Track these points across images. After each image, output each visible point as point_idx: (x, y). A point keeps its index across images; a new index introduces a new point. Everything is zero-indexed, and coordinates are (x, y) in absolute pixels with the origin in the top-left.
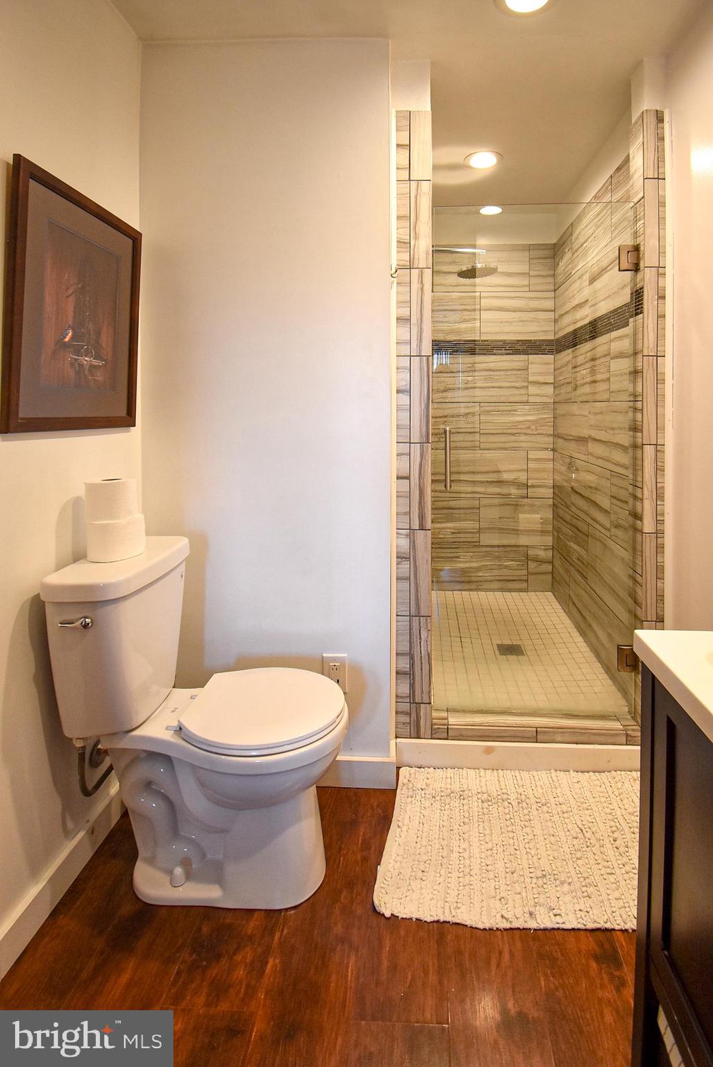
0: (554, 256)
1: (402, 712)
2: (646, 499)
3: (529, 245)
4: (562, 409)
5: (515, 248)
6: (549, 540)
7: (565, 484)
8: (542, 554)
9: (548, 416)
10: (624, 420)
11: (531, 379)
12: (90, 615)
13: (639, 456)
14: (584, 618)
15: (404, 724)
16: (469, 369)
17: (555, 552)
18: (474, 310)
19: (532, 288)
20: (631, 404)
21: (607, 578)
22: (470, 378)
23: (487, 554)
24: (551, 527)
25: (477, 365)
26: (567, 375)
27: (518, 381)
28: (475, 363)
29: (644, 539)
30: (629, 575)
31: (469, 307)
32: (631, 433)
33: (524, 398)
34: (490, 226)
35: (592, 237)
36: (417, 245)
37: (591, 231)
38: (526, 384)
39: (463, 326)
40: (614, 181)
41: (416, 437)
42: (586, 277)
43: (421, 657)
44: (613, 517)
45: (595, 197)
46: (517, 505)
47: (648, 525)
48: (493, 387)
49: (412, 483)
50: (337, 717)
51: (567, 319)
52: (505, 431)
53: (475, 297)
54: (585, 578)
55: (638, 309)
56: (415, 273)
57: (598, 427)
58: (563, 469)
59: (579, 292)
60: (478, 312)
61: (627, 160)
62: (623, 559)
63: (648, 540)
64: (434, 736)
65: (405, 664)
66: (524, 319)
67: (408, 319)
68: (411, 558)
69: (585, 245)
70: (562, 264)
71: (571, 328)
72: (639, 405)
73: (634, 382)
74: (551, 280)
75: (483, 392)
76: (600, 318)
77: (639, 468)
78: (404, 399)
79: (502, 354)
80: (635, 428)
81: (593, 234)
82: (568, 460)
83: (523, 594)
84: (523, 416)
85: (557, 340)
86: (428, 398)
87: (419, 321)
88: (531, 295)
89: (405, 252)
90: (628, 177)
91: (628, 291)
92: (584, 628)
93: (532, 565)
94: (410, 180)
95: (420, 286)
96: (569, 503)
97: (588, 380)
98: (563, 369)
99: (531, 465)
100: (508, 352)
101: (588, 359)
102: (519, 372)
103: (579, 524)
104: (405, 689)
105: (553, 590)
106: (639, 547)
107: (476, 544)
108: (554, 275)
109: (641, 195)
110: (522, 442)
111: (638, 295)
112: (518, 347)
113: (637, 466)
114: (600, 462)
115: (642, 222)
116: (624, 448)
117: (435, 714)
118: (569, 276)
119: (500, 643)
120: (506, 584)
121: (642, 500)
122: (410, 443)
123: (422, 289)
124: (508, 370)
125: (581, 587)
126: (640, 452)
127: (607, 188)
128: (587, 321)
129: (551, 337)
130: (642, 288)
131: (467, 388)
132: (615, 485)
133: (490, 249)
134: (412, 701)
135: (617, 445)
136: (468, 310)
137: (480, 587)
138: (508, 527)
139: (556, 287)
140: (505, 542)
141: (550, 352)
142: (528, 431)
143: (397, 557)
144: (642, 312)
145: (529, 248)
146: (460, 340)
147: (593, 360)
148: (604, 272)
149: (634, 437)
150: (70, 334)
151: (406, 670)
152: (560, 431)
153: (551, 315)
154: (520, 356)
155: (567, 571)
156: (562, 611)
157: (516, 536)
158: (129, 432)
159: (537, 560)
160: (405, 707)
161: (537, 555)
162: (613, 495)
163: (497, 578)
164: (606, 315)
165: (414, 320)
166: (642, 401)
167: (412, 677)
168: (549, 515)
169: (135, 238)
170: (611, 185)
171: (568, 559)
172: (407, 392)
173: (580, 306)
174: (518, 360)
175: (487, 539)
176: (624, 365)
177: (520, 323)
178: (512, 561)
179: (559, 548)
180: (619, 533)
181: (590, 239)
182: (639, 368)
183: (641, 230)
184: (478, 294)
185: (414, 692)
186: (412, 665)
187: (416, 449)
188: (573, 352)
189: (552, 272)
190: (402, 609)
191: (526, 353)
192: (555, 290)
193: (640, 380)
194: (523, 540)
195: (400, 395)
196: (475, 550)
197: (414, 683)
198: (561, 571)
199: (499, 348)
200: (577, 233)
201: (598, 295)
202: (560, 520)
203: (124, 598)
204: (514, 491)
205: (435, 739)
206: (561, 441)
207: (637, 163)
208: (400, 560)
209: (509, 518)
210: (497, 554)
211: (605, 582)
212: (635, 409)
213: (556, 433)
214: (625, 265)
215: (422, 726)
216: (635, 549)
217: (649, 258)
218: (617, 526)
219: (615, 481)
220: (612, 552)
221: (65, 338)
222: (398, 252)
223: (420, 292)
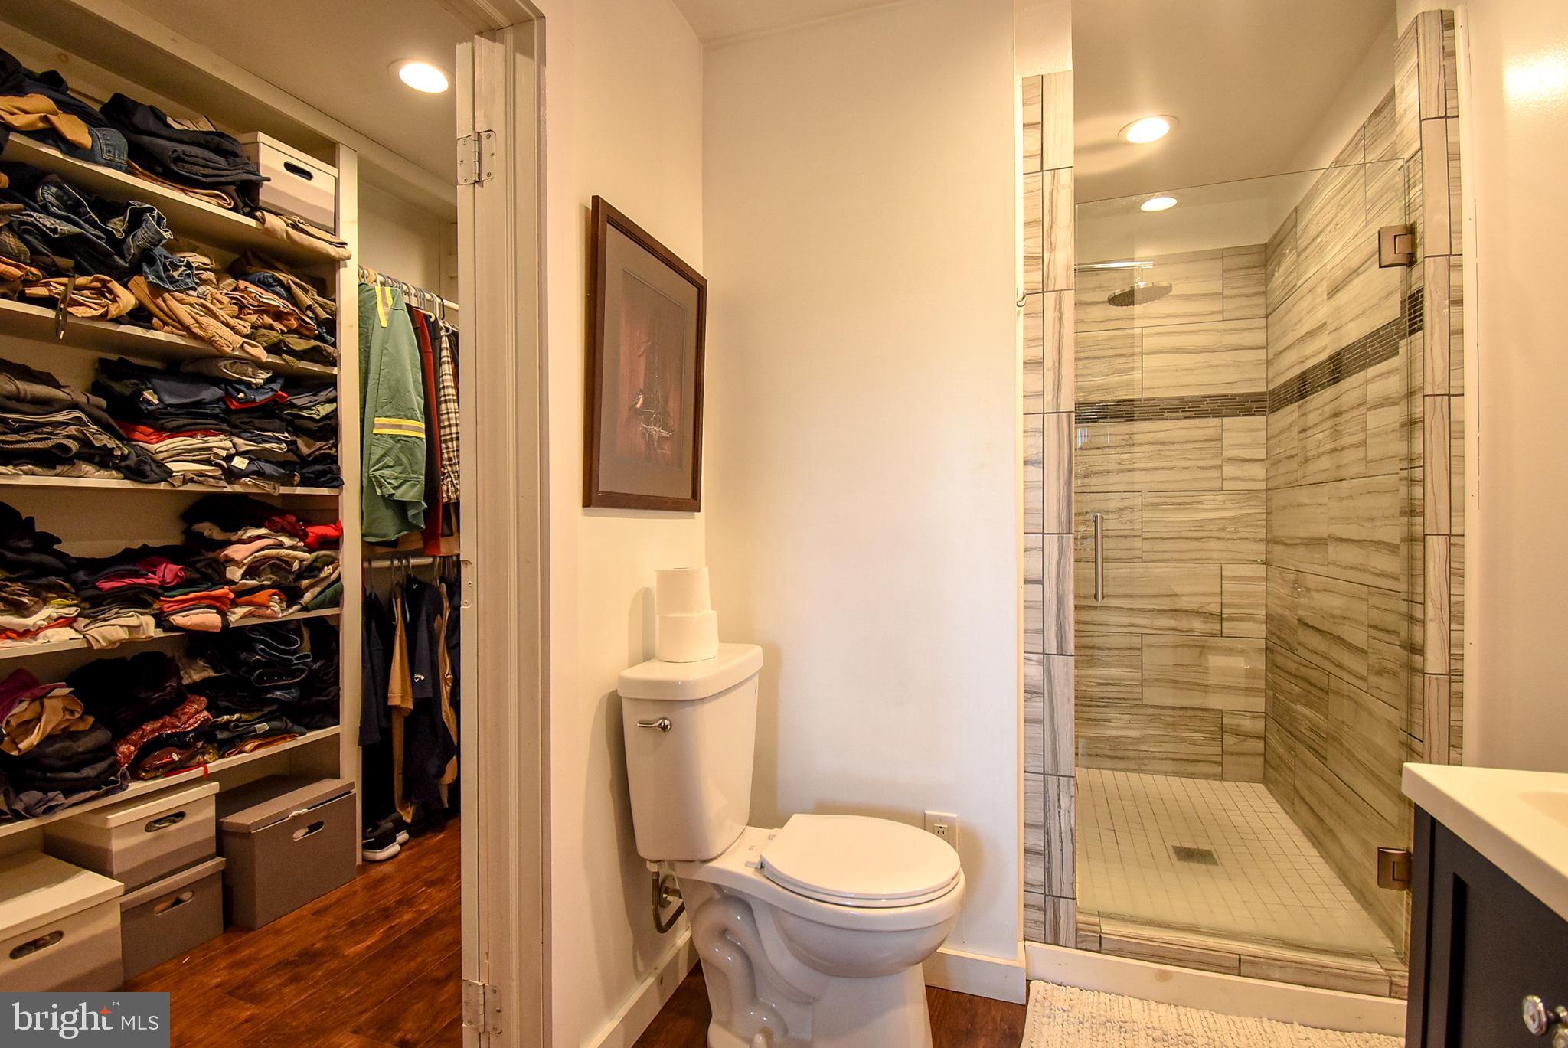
0: (1265, 265)
1: (1033, 906)
2: (1431, 620)
3: (1223, 250)
4: (1280, 499)
5: (1197, 257)
6: (1259, 704)
7: (1286, 613)
8: (1247, 724)
9: (1258, 510)
10: (1390, 503)
11: (1227, 454)
12: (667, 715)
13: (1419, 554)
14: (1320, 819)
15: (1036, 922)
16: (1123, 443)
17: (1271, 723)
18: (1132, 355)
19: (1227, 315)
20: (1405, 474)
21: (1363, 756)
22: (1125, 456)
23: (1152, 720)
24: (1264, 682)
25: (1136, 436)
26: (1290, 443)
27: (1204, 459)
28: (1133, 434)
29: (1427, 683)
30: (1400, 742)
31: (1124, 352)
32: (1405, 520)
33: (1216, 484)
34: (1158, 229)
35: (1332, 225)
36: (1052, 259)
37: (1330, 216)
38: (1219, 462)
39: (1116, 378)
40: (1369, 132)
41: (1052, 526)
42: (1323, 288)
43: (1061, 832)
44: (1373, 658)
45: (1336, 161)
46: (1203, 647)
47: (1434, 661)
48: (1163, 468)
49: (1047, 590)
50: (953, 879)
51: (1290, 357)
52: (1184, 534)
53: (1132, 336)
54: (1323, 758)
55: (1415, 323)
56: (1050, 298)
57: (1346, 520)
58: (1284, 591)
59: (1309, 312)
60: (1138, 359)
61: (1391, 97)
62: (1389, 723)
63: (1434, 684)
64: (1079, 945)
65: (1037, 841)
66: (1215, 363)
67: (1040, 363)
68: (1046, 695)
69: (1319, 240)
70: (1279, 275)
71: (1297, 371)
72: (1418, 473)
73: (1410, 440)
74: (1261, 300)
75: (1148, 477)
76: (1347, 349)
77: (1418, 572)
78: (1035, 473)
79: (1178, 419)
80: (1412, 511)
81: (1333, 219)
82: (1292, 577)
83: (1216, 784)
84: (1215, 510)
85: (1272, 393)
86: (1070, 472)
87: (1057, 364)
88: (1222, 326)
89: (1037, 270)
90: (1393, 122)
91: (1397, 299)
92: (1319, 835)
93: (1230, 740)
94: (1042, 170)
95: (1058, 314)
96: (1294, 644)
97: (1328, 447)
98: (1283, 436)
99: (1228, 587)
100: (1187, 414)
101: (1326, 415)
102: (1207, 445)
103: (1313, 675)
104: (1037, 874)
105: (1265, 781)
106: (1418, 696)
107: (1137, 704)
108: (1265, 293)
109: (1417, 146)
110: (1211, 550)
111: (1414, 303)
112: (1204, 406)
113: (1414, 570)
114: (1351, 575)
115: (1419, 187)
116: (1393, 548)
117: (1080, 917)
118: (1292, 291)
119: (1179, 845)
120: (1186, 765)
121: (1423, 622)
122: (1043, 534)
123: (1060, 319)
124: (1187, 442)
125: (1315, 774)
126: (1419, 547)
127: (1357, 145)
128: (1324, 356)
129: (1264, 389)
130: (1421, 291)
131: (1120, 471)
132: (1376, 608)
133: (1160, 261)
134: (1047, 893)
135: (1379, 544)
136: (1123, 356)
137: (1143, 767)
138: (1188, 680)
139: (1269, 311)
140: (1185, 703)
141: (1260, 412)
142: (1223, 535)
143: (1026, 692)
144: (1420, 329)
145: (1222, 254)
146: (1108, 401)
147: (1336, 415)
148: (1354, 275)
149: (1411, 525)
150: (641, 400)
151: (1039, 848)
152: (1279, 533)
153: (1262, 355)
154: (1208, 419)
155: (1290, 749)
156: (1282, 811)
157: (1203, 694)
158: (693, 518)
159: (1237, 732)
160: (1038, 899)
161: (1238, 726)
162: (1373, 623)
163: (1171, 755)
164: (1358, 342)
165: (1048, 363)
166: (1423, 466)
167: (1047, 859)
168: (1260, 664)
169: (700, 286)
170: (1365, 138)
171: (1293, 730)
172: (1039, 463)
173: (1312, 334)
174: (1206, 426)
175: (1155, 696)
176: (1394, 415)
177: (1209, 370)
178: (1197, 731)
179: (1277, 715)
180: (1385, 683)
181: (1328, 229)
182: (1417, 416)
183: (1418, 200)
184: (1137, 331)
185: (1050, 880)
186: (1048, 843)
187: (1052, 542)
188: (1300, 407)
189: (1263, 289)
190: (1031, 764)
191: (1217, 414)
192: (1267, 316)
193: (1419, 434)
194: (1215, 701)
195: (1029, 468)
196: (1135, 711)
197: (1050, 867)
198: (1281, 750)
199: (1173, 409)
200: (1305, 221)
201: (1342, 313)
202: (1279, 671)
203: (702, 700)
204: (1198, 624)
205: (1081, 949)
206: (1279, 548)
207: (1409, 98)
208: (1029, 695)
209: (1191, 666)
210: (1169, 719)
211: (1358, 760)
212: (1412, 481)
213: (1270, 536)
214: (1389, 257)
215: (1062, 929)
216: (1412, 701)
217: (1432, 242)
218: (1380, 672)
219: (1375, 600)
220: (1370, 713)
221: (637, 403)
222: (1025, 271)
223: (1057, 321)
